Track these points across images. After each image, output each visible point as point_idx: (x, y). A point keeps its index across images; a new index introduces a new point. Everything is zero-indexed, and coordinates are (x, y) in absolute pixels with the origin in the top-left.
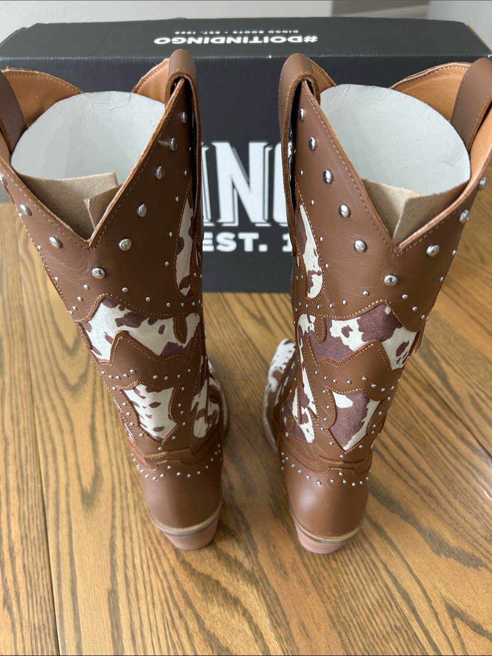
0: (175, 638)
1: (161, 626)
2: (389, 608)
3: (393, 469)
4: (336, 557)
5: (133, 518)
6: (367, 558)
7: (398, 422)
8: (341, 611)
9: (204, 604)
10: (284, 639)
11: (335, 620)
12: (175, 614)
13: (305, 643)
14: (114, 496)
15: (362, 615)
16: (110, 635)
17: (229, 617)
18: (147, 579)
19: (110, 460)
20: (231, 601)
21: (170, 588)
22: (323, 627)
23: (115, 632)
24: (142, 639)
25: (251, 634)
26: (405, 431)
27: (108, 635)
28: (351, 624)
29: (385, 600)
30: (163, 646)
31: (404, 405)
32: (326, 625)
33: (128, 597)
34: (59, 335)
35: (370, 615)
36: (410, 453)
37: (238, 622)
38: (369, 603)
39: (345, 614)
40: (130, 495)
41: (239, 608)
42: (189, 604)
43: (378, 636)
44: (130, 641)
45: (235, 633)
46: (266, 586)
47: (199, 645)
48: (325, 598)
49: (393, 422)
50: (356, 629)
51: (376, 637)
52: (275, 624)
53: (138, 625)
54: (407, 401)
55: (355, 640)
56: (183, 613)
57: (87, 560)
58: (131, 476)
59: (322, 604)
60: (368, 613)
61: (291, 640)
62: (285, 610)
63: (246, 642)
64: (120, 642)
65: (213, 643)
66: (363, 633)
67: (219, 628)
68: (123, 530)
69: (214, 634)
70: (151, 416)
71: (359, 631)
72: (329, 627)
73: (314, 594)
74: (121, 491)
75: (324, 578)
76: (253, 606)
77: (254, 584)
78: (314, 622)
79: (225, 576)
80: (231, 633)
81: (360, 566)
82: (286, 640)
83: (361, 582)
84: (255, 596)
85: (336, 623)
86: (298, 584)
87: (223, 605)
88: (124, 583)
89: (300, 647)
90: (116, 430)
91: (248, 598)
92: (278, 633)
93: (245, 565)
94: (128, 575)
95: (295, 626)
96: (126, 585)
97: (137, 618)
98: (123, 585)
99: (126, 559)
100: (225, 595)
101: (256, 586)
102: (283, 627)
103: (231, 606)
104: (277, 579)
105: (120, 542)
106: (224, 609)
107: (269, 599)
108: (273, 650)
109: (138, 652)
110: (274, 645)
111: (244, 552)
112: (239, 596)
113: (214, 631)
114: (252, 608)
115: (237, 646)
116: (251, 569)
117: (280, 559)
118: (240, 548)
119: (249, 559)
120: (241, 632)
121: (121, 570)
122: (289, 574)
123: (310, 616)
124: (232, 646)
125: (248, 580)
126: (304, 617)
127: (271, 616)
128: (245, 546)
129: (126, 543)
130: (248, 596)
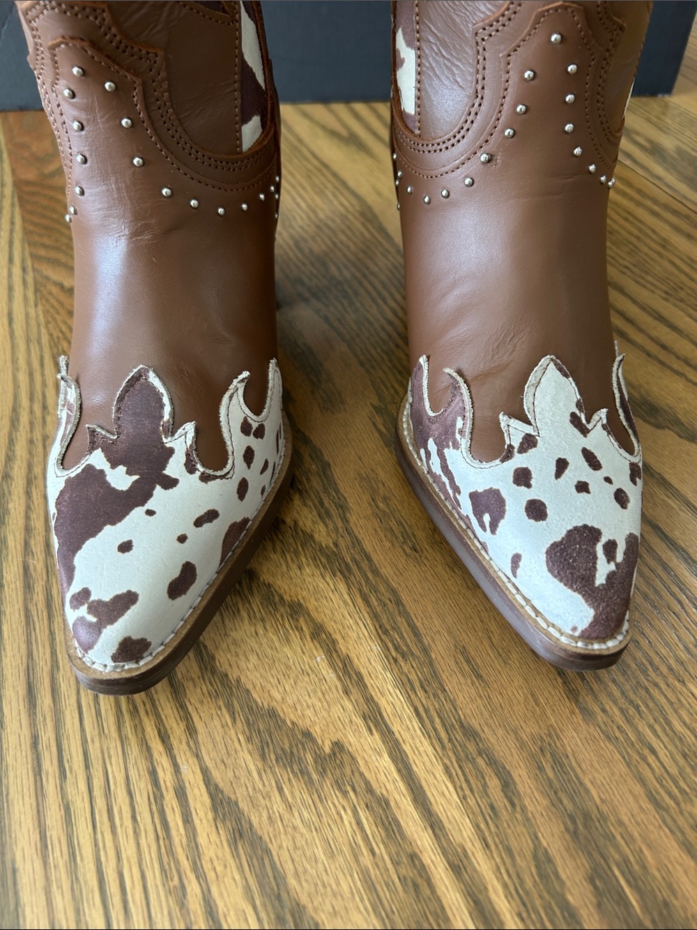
2: (678, 608)
3: (649, 354)
7: (650, 279)
13: (473, 691)
17: (277, 644)
20: (282, 610)
24: (54, 701)
25: (333, 676)
26: (666, 293)
30: (106, 711)
31: (659, 254)
33: (27, 610)
36: (681, 326)
37: (300, 652)
41: (302, 621)
45: (292, 676)
46: (370, 575)
47: (199, 706)
49: (639, 279)
51: (650, 671)
52: (394, 654)
53: (47, 669)
54: (664, 247)
61: (435, 685)
62: (418, 624)
63: (320, 694)
65: (235, 703)
67: (251, 666)
69: (238, 681)
74: (31, 412)
76: (338, 617)
77: (339, 574)
80: (281, 677)
82: (422, 686)
84: (341, 595)
86: (448, 570)
87: (263, 620)
88: (20, 584)
89: (461, 700)
90: (32, 312)
91: (324, 602)
92: (403, 673)
93: (316, 536)
94: (31, 568)
95: (445, 656)
96: (24, 587)
97: (45, 654)
98: (16, 589)
99: (30, 537)
100: (269, 599)
101: (344, 577)
102: (414, 659)
103: (283, 620)
104: (394, 560)
105: (20, 504)
106: (265, 628)
107: (376, 604)
108: (389, 710)
109: (40, 727)
110: (392, 700)
111: (315, 513)
112: (303, 598)
113: (239, 673)
114: (335, 622)
115: (298, 707)
116: (332, 545)
117: (401, 523)
118: (305, 505)
119: (326, 526)
120: (309, 675)
121: (15, 558)
122: (425, 551)
123: (480, 634)
124: (283, 707)
125: (324, 567)
126: (465, 637)
127: (383, 637)
128: (316, 502)
129: (32, 506)
130: (326, 597)
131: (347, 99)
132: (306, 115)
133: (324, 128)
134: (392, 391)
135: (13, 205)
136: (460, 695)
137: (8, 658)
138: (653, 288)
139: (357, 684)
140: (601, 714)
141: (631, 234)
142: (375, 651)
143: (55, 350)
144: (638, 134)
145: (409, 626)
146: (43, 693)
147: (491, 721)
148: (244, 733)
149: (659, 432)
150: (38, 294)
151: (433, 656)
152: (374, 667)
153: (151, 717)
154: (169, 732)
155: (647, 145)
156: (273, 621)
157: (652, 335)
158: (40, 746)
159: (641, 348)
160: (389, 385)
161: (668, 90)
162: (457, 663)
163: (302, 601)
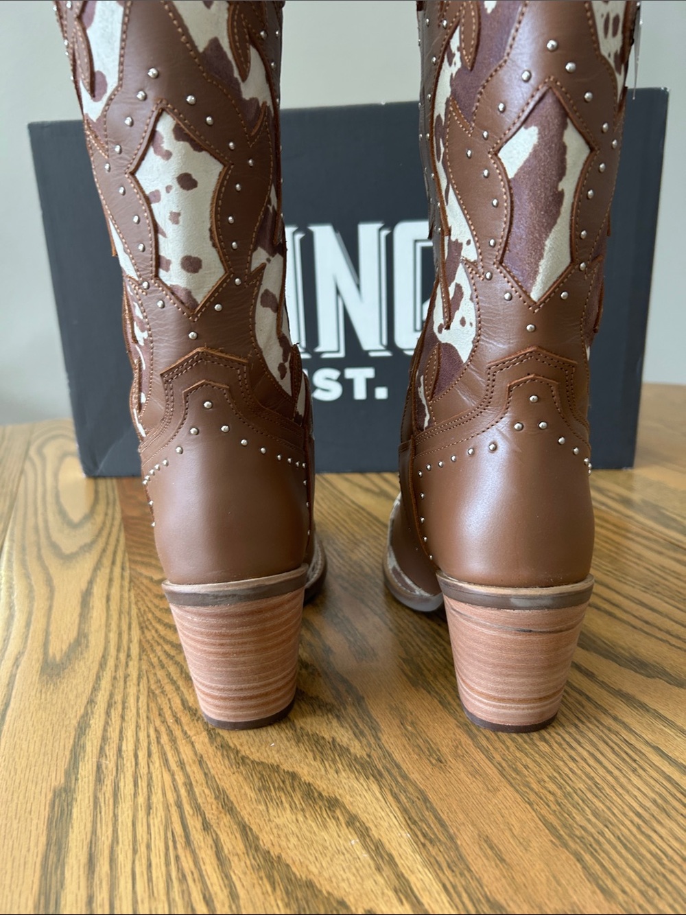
0: (187, 864)
1: (158, 844)
3: (634, 627)
4: (547, 737)
5: (132, 690)
6: (613, 737)
7: (630, 579)
8: (573, 818)
9: (262, 807)
10: (444, 866)
11: (562, 833)
12: (194, 824)
13: (497, 873)
14: (103, 665)
15: (623, 824)
16: (39, 860)
17: (315, 829)
18: (143, 770)
19: (108, 625)
20: (321, 803)
21: (189, 786)
22: (534, 844)
23: (52, 856)
25: (366, 856)
26: (645, 587)
27: (35, 858)
28: (601, 839)
29: (670, 798)
30: (157, 878)
32: (541, 841)
33: (96, 798)
34: (62, 513)
35: (640, 822)
36: (660, 609)
37: (336, 836)
38: (635, 805)
39: (584, 823)
40: (134, 664)
41: (338, 812)
42: (228, 807)
43: (671, 859)
44: (82, 870)
45: (329, 855)
46: (400, 779)
47: (242, 876)
48: (533, 797)
49: (620, 579)
50: (615, 848)
51: (665, 861)
52: (422, 840)
53: (107, 843)
54: (639, 559)
55: (616, 866)
56: (213, 822)
57: (24, 746)
58: (140, 642)
59: (528, 806)
60: (636, 820)
61: (462, 866)
62: (444, 817)
63: (354, 870)
64: (59, 872)
65: (276, 874)
66: (633, 855)
67: (291, 846)
68: (110, 705)
69: (279, 857)
70: (179, 214)
71: (623, 851)
72: (550, 843)
73: (507, 791)
74: (117, 658)
75: (526, 767)
76: (371, 810)
77: (371, 778)
78: (514, 836)
79: (309, 765)
80: (318, 855)
81: (601, 749)
82: (449, 866)
83: (610, 773)
84: (374, 795)
85: (567, 837)
86: (470, 776)
87: (303, 810)
88: (92, 778)
89: (486, 879)
90: (126, 595)
91: (359, 798)
92: (431, 855)
93: (352, 750)
94: (104, 766)
95: (470, 843)
96: (96, 781)
97: (107, 831)
98: (89, 781)
99: (105, 744)
100: (309, 794)
101: (377, 780)
102: (441, 845)
103: (321, 811)
104: (422, 769)
105: (99, 721)
106: (305, 816)
107: (405, 801)
108: (418, 885)
109: (96, 889)
110: (421, 877)
111: (350, 732)
112: (340, 795)
113: (280, 851)
114: (368, 813)
115: (334, 880)
116: (365, 756)
117: (427, 741)
118: (343, 727)
119: (361, 742)
120: (344, 854)
121: (90, 759)
122: (448, 762)
123: (502, 826)
124: (320, 879)
125: (358, 772)
126: (488, 829)
127: (412, 826)
128: (352, 725)
129: (110, 722)
130: (360, 795)
131: (379, 471)
132: (347, 480)
133: (361, 487)
134: (418, 649)
135: (119, 530)
136: (485, 875)
137: (75, 833)
138: (633, 584)
139: (389, 863)
140: (622, 894)
141: (611, 551)
142: (405, 837)
143: (141, 619)
144: (609, 491)
145: (436, 818)
146: (102, 862)
147: (515, 898)
148: (282, 900)
149: (650, 680)
150: (132, 584)
151: (459, 842)
152: (404, 850)
153: (198, 884)
154: (213, 896)
155: (617, 497)
156: (312, 812)
157: (636, 614)
158: (94, 905)
159: (629, 624)
160: (414, 644)
161: (630, 464)
162: (481, 849)
163: (339, 797)
